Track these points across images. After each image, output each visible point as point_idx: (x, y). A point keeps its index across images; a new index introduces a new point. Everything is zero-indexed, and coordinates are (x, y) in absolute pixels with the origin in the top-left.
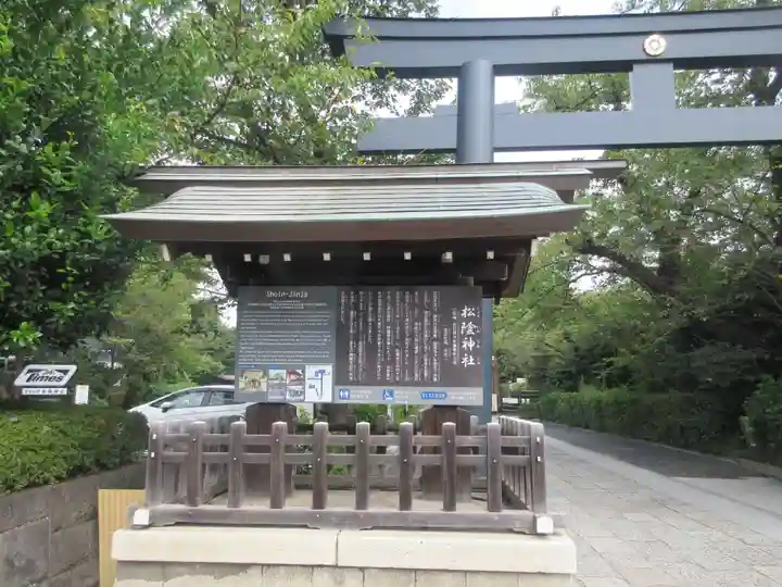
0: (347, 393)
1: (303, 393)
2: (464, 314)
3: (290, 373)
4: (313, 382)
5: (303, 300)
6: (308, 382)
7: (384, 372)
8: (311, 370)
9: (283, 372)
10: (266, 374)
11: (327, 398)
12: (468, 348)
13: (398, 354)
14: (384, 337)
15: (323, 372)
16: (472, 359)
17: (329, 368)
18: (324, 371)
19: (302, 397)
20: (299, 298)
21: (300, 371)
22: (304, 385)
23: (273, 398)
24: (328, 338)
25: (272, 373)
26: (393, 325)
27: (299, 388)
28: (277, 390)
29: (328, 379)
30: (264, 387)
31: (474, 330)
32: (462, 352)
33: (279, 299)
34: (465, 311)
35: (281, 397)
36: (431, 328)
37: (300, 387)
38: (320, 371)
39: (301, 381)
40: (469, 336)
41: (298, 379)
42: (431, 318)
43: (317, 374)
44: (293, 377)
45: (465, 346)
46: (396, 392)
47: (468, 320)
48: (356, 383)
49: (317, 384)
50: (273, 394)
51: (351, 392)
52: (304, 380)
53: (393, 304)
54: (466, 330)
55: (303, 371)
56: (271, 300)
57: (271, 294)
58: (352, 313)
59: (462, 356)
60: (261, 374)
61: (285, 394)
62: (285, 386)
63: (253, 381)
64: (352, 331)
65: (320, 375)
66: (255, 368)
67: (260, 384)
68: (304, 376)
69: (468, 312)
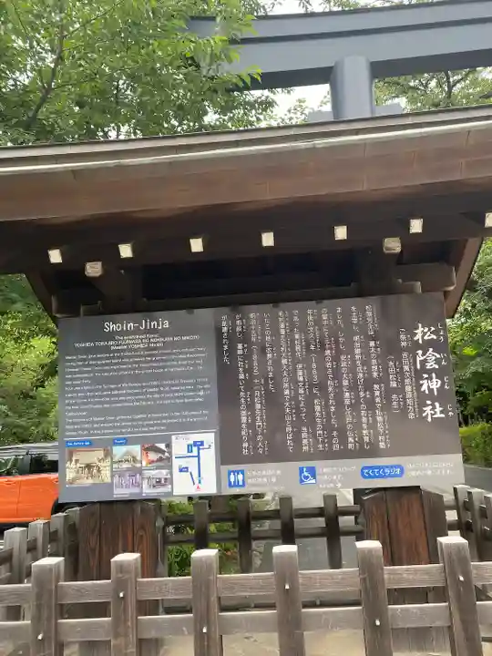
0: (240, 477)
1: (169, 481)
2: (418, 337)
3: (146, 450)
4: (183, 462)
5: (164, 333)
6: (176, 463)
7: (297, 439)
8: (180, 444)
9: (136, 449)
10: (108, 454)
11: (209, 488)
12: (431, 390)
13: (318, 408)
14: (293, 381)
15: (199, 444)
16: (438, 409)
17: (209, 438)
18: (202, 443)
19: (167, 489)
21: (162, 446)
22: (170, 467)
23: (121, 493)
24: (207, 390)
25: (119, 451)
26: (307, 362)
28: (127, 479)
29: (209, 456)
30: (106, 475)
31: (438, 361)
32: (422, 399)
33: (122, 333)
34: (419, 331)
35: (136, 490)
36: (366, 363)
37: (164, 472)
38: (195, 443)
39: (165, 462)
40: (429, 372)
41: (160, 460)
42: (365, 347)
43: (190, 449)
44: (153, 456)
45: (424, 388)
46: (319, 471)
47: (426, 345)
48: (255, 459)
49: (192, 464)
50: (121, 486)
51: (248, 474)
52: (169, 459)
53: (304, 330)
54: (424, 362)
55: (168, 446)
56: (111, 336)
57: (111, 327)
58: (240, 346)
59: (422, 405)
60: (101, 454)
61: (139, 485)
62: (140, 471)
63: (89, 466)
64: (242, 376)
65: (195, 449)
66: (92, 445)
67: (99, 471)
68: (170, 453)
69: (424, 334)
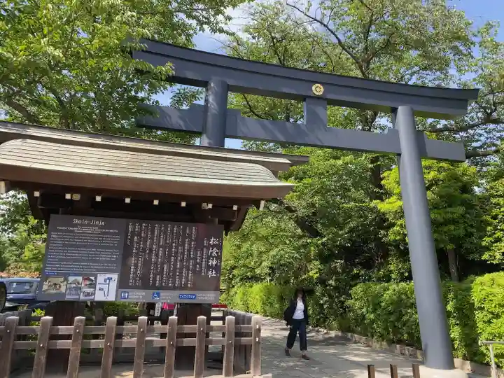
0: (127, 295)
1: (94, 294)
2: (211, 242)
3: (85, 279)
4: (102, 286)
5: (101, 227)
6: (98, 286)
7: (154, 280)
8: (101, 278)
9: (80, 279)
10: (66, 280)
11: (112, 298)
12: (212, 265)
13: (165, 268)
14: (157, 255)
15: (110, 279)
16: (214, 272)
17: (115, 277)
19: (92, 297)
20: (97, 226)
21: (93, 278)
22: (95, 288)
23: (69, 297)
24: (116, 255)
25: (71, 279)
26: (164, 247)
28: (73, 292)
29: (114, 285)
30: (63, 289)
31: (217, 253)
32: (208, 268)
33: (81, 225)
34: (212, 240)
35: (78, 297)
36: (189, 251)
37: (92, 290)
38: (108, 278)
39: (93, 285)
40: (213, 257)
41: (91, 284)
42: (190, 244)
43: (105, 280)
44: (88, 282)
45: (210, 263)
46: (162, 294)
47: (214, 246)
48: (135, 287)
49: (105, 287)
50: (70, 294)
51: (130, 294)
52: (95, 284)
53: (165, 233)
54: (212, 253)
55: (96, 278)
56: (76, 225)
57: (76, 221)
58: (136, 238)
59: (208, 270)
60: (62, 279)
61: (79, 295)
62: (80, 288)
63: (55, 284)
64: (134, 251)
65: (108, 281)
66: (59, 275)
67: (60, 287)
68: (96, 281)
69: (214, 241)
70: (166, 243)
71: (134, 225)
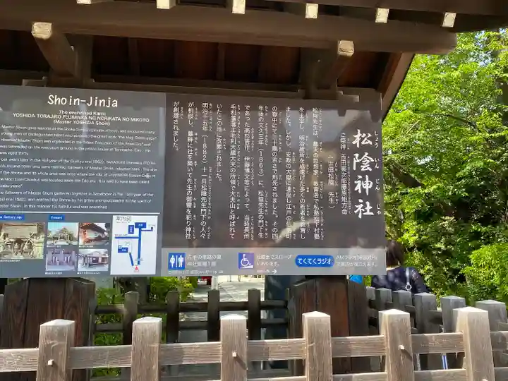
0: (181, 260)
1: (107, 260)
2: (356, 142)
3: (84, 228)
4: (123, 243)
5: (110, 112)
6: (115, 244)
7: (240, 226)
9: (74, 227)
10: (42, 229)
11: (147, 268)
12: (363, 190)
13: (261, 199)
14: (241, 171)
15: (141, 226)
16: (369, 207)
17: (152, 220)
18: (144, 225)
19: (105, 268)
20: (102, 109)
21: (102, 225)
22: (109, 247)
23: (52, 270)
25: (54, 228)
26: (254, 154)
27: (100, 253)
28: (61, 257)
29: (150, 239)
30: (38, 251)
31: (372, 165)
32: (355, 197)
34: (358, 136)
35: (72, 268)
36: (309, 161)
37: (102, 251)
38: (137, 225)
39: (104, 241)
40: (364, 173)
41: (99, 239)
43: (131, 229)
44: (91, 235)
45: (358, 188)
46: (257, 257)
47: (362, 150)
48: (197, 243)
49: (133, 245)
50: (53, 263)
51: (188, 256)
52: (109, 239)
53: (254, 124)
54: (359, 165)
55: (109, 225)
56: (55, 109)
57: (55, 100)
58: (190, 134)
59: (355, 202)
60: (34, 229)
61: (75, 264)
62: (76, 248)
63: (19, 241)
64: (190, 163)
65: (136, 230)
67: (31, 247)
68: (110, 232)
69: (362, 139)
70: (257, 146)
71: (184, 107)
